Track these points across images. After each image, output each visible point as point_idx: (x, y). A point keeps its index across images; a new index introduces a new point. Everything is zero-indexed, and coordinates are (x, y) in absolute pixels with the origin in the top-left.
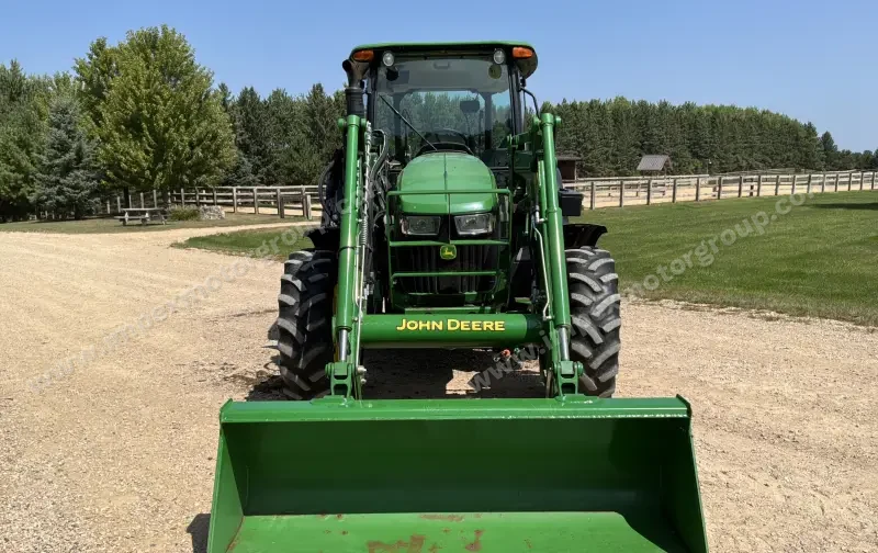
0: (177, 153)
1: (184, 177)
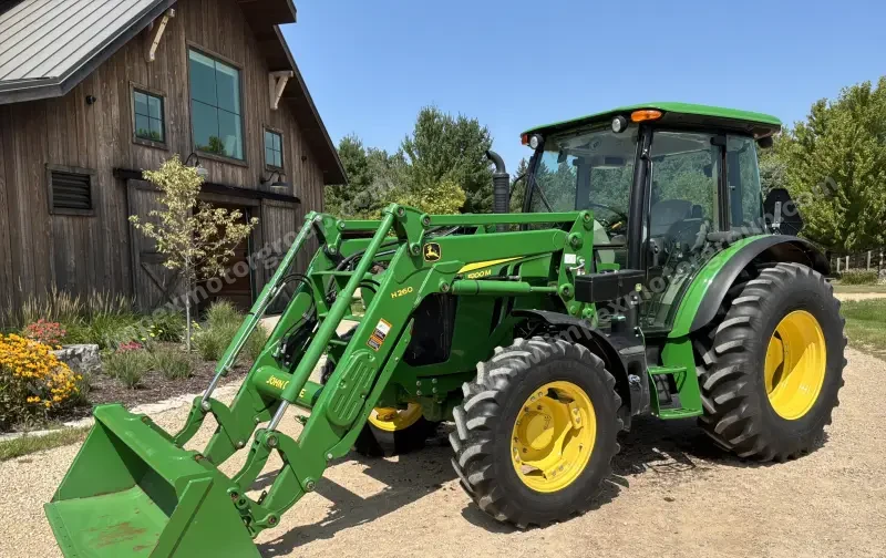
0: (872, 212)
1: (879, 237)
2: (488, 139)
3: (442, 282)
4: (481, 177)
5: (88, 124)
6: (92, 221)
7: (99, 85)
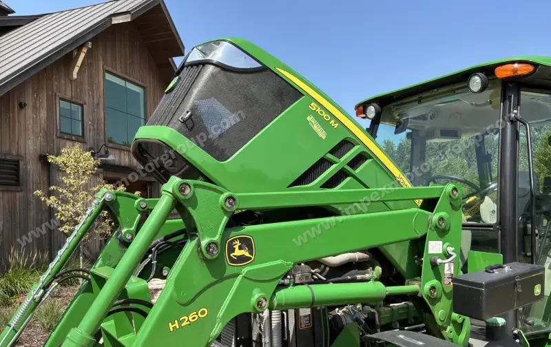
3: (256, 295)
5: (19, 123)
6: (19, 195)
7: (31, 96)
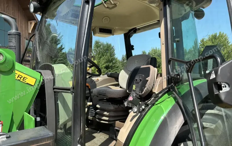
2: (114, 49)
4: (112, 59)
